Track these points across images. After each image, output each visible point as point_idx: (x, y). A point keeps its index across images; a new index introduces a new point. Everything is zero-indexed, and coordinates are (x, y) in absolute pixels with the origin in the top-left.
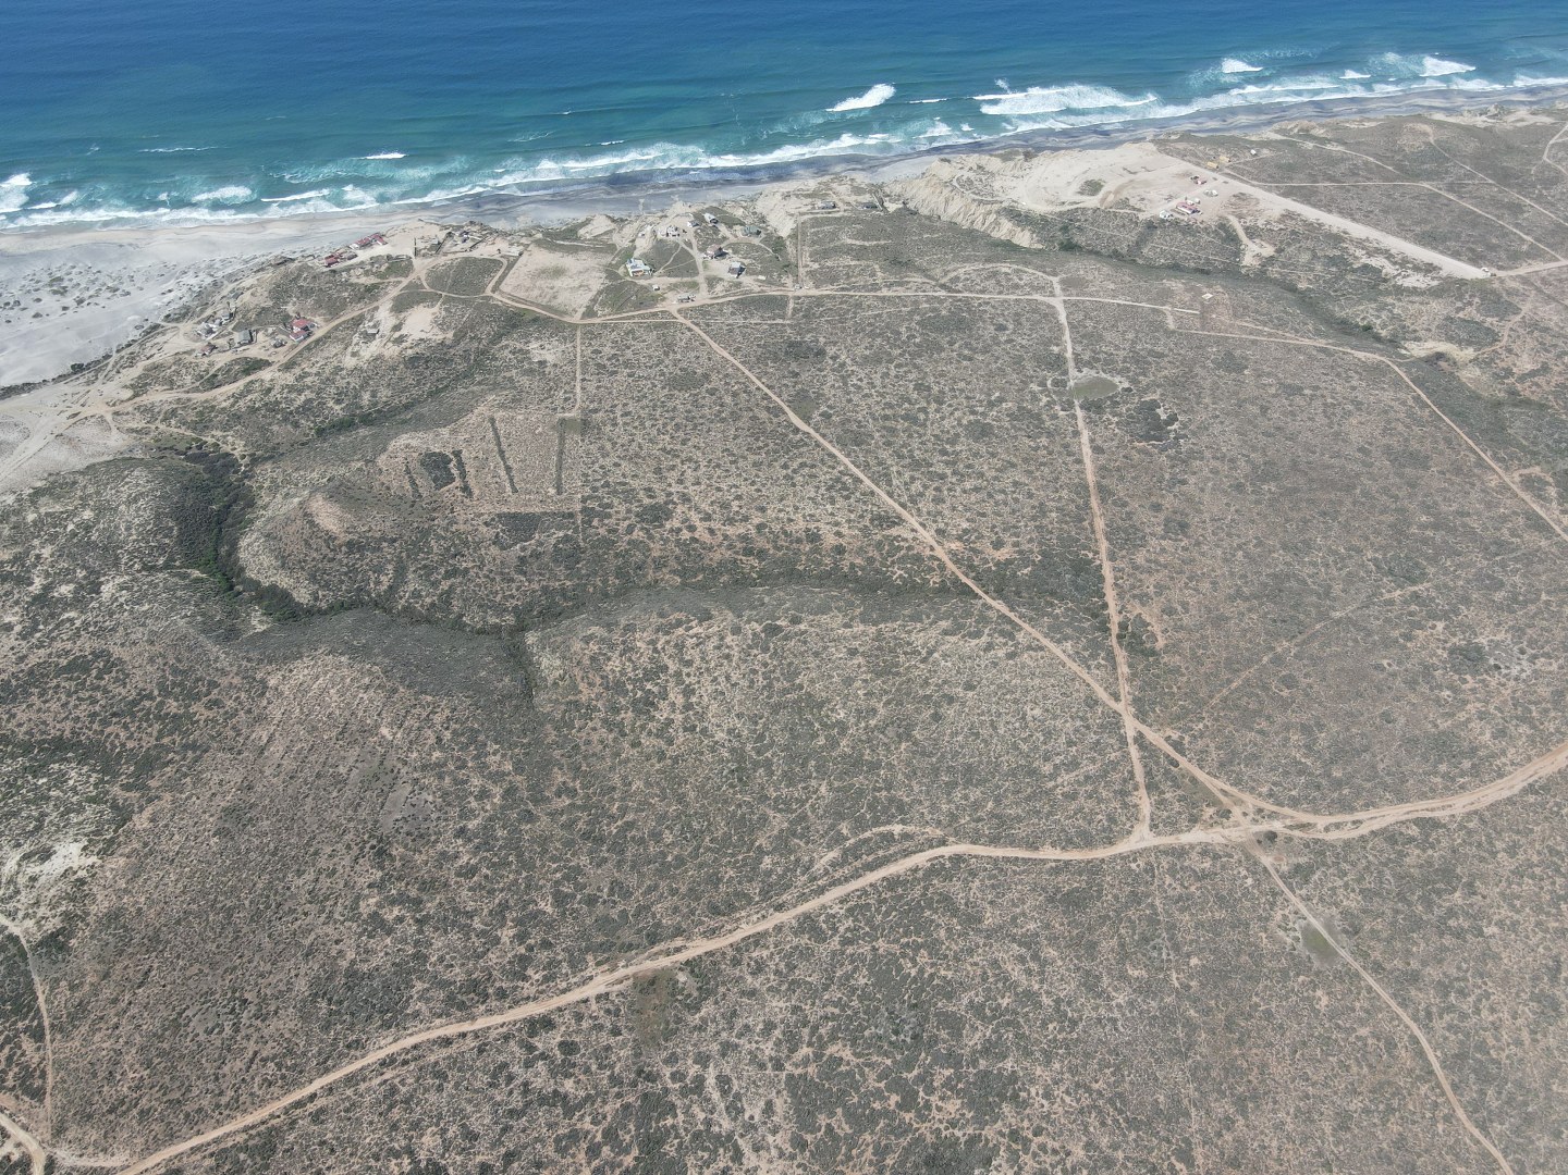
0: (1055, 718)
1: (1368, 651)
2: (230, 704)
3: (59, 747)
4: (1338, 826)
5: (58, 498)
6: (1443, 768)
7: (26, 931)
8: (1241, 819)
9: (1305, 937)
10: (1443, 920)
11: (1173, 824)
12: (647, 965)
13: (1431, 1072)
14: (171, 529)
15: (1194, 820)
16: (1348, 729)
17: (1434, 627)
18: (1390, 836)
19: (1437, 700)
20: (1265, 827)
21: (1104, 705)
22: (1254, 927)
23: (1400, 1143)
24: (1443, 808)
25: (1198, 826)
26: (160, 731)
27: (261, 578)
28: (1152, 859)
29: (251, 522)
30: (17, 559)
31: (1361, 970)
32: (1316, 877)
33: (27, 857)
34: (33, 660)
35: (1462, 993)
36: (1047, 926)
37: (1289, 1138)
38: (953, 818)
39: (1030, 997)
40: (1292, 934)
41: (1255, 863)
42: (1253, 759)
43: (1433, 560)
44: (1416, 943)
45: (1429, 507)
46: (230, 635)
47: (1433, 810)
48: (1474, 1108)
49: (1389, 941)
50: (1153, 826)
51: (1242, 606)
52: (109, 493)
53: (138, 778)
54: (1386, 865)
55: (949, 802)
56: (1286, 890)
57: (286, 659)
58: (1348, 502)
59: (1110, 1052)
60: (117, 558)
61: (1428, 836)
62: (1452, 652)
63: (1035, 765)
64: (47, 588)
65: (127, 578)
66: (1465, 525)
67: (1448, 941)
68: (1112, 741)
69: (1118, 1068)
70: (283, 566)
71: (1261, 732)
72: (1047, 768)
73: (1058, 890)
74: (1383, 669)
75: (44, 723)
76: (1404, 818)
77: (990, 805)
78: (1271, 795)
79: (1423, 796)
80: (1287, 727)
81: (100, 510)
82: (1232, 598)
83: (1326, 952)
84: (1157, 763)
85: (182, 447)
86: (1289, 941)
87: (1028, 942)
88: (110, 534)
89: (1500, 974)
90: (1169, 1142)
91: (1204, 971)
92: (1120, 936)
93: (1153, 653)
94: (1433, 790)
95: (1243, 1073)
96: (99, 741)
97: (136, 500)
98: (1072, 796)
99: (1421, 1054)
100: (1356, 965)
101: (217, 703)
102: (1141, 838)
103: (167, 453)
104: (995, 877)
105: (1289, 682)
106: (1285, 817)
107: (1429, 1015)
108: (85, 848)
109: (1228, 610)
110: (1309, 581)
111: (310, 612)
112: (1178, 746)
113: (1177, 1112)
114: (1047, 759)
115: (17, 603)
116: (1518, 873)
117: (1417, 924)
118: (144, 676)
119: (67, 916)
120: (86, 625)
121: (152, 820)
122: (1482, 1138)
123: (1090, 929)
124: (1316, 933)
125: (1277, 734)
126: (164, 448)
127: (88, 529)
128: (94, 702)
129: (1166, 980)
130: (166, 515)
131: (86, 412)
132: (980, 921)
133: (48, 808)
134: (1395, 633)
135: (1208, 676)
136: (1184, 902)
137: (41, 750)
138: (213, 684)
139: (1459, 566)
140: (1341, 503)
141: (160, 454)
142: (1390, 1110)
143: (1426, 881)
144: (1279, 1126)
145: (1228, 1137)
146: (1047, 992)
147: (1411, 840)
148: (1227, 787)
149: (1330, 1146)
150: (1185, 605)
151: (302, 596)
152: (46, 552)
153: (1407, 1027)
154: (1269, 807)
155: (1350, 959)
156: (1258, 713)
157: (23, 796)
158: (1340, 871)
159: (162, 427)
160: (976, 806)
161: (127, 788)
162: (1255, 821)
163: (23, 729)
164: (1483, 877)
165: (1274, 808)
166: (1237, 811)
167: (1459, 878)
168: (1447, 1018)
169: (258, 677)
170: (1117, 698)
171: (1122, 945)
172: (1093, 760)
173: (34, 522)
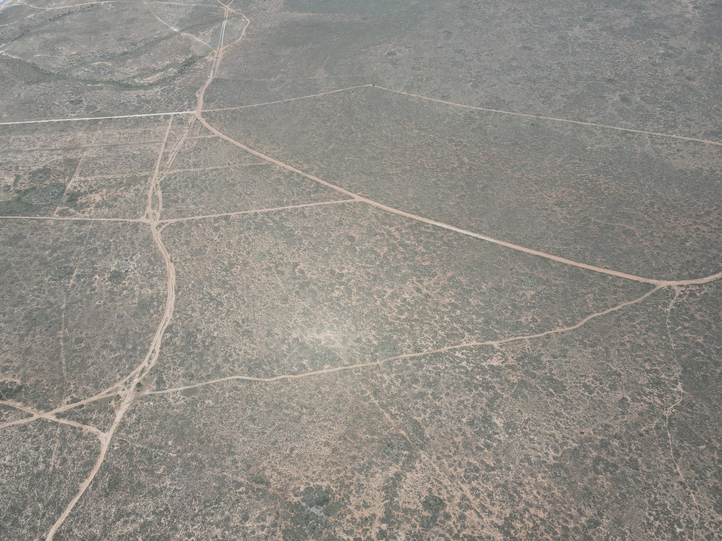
0: (18, 450)
1: (88, 305)
4: (150, 359)
6: (152, 311)
8: (124, 392)
9: (185, 395)
10: (204, 346)
11: (108, 421)
13: (250, 381)
15: (112, 411)
16: (115, 332)
18: (165, 344)
20: (133, 385)
21: (29, 423)
22: (170, 412)
23: (267, 404)
24: (166, 321)
25: (116, 411)
28: (118, 438)
31: (206, 383)
32: (165, 378)
35: (231, 355)
36: (118, 502)
37: (249, 442)
38: (33, 529)
40: (181, 399)
41: (146, 397)
42: (102, 373)
43: (68, 261)
44: (208, 359)
45: (43, 248)
47: (165, 324)
48: (267, 375)
49: (202, 367)
50: (104, 430)
51: (30, 338)
54: (175, 352)
55: (23, 527)
56: (163, 392)
58: (15, 271)
59: (186, 498)
61: (173, 332)
62: (110, 281)
63: (35, 471)
67: (212, 349)
68: (50, 429)
69: (194, 497)
71: (93, 364)
72: (41, 467)
73: (104, 489)
74: (100, 305)
76: (162, 335)
77: (40, 505)
78: (122, 376)
79: (158, 324)
80: (98, 353)
82: (22, 340)
83: (193, 391)
84: (76, 414)
86: (182, 402)
87: (120, 515)
89: (230, 341)
90: (231, 489)
91: (176, 441)
92: (142, 470)
93: (20, 387)
94: (158, 320)
95: (220, 446)
98: (65, 460)
99: (243, 380)
100: (204, 383)
102: (105, 439)
104: (78, 519)
105: (79, 341)
106: (134, 375)
107: (232, 370)
109: (27, 343)
110: (39, 307)
112: (74, 401)
113: (221, 480)
114: (36, 465)
116: (202, 314)
117: (201, 355)
122: (277, 378)
123: (131, 482)
124: (185, 390)
125: (98, 358)
129: (171, 458)
132: (95, 537)
134: (88, 292)
135: (51, 370)
136: (144, 434)
139: (77, 255)
140: (13, 274)
142: (256, 401)
143: (188, 343)
144: (244, 443)
145: (239, 464)
147: (171, 338)
148: (107, 390)
149: (258, 429)
150: (8, 361)
153: (232, 380)
154: (126, 379)
155: (201, 384)
156: (83, 360)
158: (167, 368)
160: (35, 513)
162: (129, 388)
164: (197, 325)
165: (128, 377)
166: (120, 392)
167: (193, 332)
168: (236, 365)
170: (31, 415)
171: (147, 471)
172: (54, 442)
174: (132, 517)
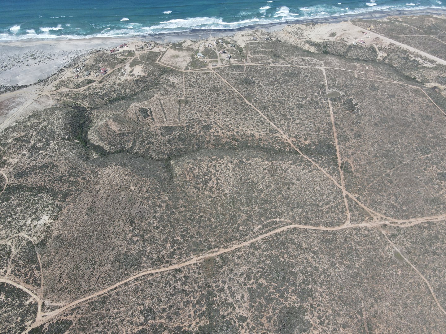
0: (323, 190)
1: (414, 173)
2: (88, 178)
3: (40, 189)
4: (404, 223)
5: (36, 118)
6: (435, 207)
7: (34, 240)
8: (376, 220)
9: (395, 254)
10: (434, 251)
11: (357, 221)
12: (208, 255)
13: (430, 293)
14: (69, 128)
15: (363, 220)
16: (407, 196)
17: (433, 167)
18: (420, 226)
19: (434, 188)
20: (383, 223)
21: (337, 186)
22: (380, 251)
23: (421, 312)
24: (435, 219)
25: (364, 222)
26: (69, 185)
27: (95, 143)
28: (351, 231)
29: (91, 127)
30: (26, 135)
31: (411, 264)
32: (398, 237)
33: (33, 219)
34: (32, 164)
35: (440, 271)
36: (321, 248)
37: (390, 310)
38: (294, 217)
39: (316, 268)
40: (391, 253)
41: (380, 233)
42: (380, 203)
43: (433, 147)
44: (427, 257)
45: (432, 132)
46: (87, 159)
47: (432, 219)
48: (442, 303)
49: (419, 256)
50: (351, 222)
51: (377, 159)
52: (51, 117)
53: (63, 198)
54: (418, 235)
55: (293, 213)
56: (389, 241)
57: (103, 166)
58: (408, 130)
59: (339, 284)
60: (54, 136)
61: (431, 227)
62: (438, 174)
63: (317, 203)
64: (35, 144)
65: (57, 142)
66: (443, 138)
67: (436, 256)
68: (339, 197)
69: (341, 289)
70: (101, 140)
71: (382, 196)
72: (320, 204)
73: (324, 238)
74: (418, 179)
75: (36, 182)
76: (423, 221)
77: (304, 214)
78: (385, 214)
79: (429, 215)
80: (390, 194)
81: (49, 122)
82: (374, 157)
83: (401, 259)
84: (352, 204)
85: (70, 104)
86: (390, 255)
87: (315, 253)
88: (52, 129)
91: (366, 263)
92: (341, 252)
93: (351, 172)
94: (432, 214)
95: (377, 291)
96: (51, 188)
97: (59, 120)
98: (328, 212)
99: (427, 288)
100: (409, 263)
101: (84, 178)
102: (348, 224)
103: (66, 106)
104: (306, 234)
105: (391, 181)
106: (389, 220)
107: (430, 277)
108: (49, 218)
109: (372, 160)
110: (397, 153)
111: (109, 153)
112: (358, 199)
113: (358, 301)
114: (320, 201)
115: (26, 148)
117: (427, 251)
118: (63, 170)
119: (45, 236)
120: (46, 155)
121: (68, 210)
123: (333, 250)
124: (398, 253)
125: (387, 196)
126: (65, 105)
127: (46, 127)
128: (50, 177)
129: (355, 264)
130: (67, 124)
131: (43, 94)
132: (302, 246)
133: (39, 206)
134: (422, 168)
135: (367, 179)
136: (360, 243)
137: (36, 190)
138: (83, 173)
139: (441, 149)
140: (406, 130)
141: (64, 107)
142: (419, 303)
143: (430, 240)
144: (387, 306)
145: (372, 309)
146: (321, 267)
147: (426, 228)
148: (372, 211)
149: (401, 312)
150: (360, 159)
151: (107, 148)
152: (34, 134)
153: (424, 280)
154: (384, 217)
155: (407, 261)
156: (381, 190)
157: (31, 203)
158: (405, 236)
159: (65, 99)
160: (300, 214)
161: (60, 201)
162: (380, 221)
163: (30, 184)
165: (386, 217)
166: (375, 218)
167: (439, 239)
168: (435, 278)
169: (96, 171)
170: (341, 185)
171: (342, 255)
172: (334, 202)
173: (30, 125)
174: (317, 259)
